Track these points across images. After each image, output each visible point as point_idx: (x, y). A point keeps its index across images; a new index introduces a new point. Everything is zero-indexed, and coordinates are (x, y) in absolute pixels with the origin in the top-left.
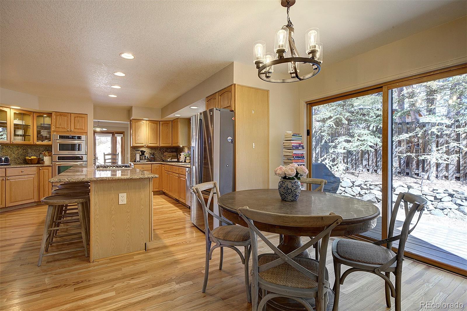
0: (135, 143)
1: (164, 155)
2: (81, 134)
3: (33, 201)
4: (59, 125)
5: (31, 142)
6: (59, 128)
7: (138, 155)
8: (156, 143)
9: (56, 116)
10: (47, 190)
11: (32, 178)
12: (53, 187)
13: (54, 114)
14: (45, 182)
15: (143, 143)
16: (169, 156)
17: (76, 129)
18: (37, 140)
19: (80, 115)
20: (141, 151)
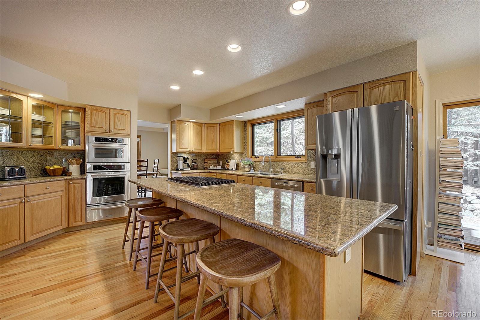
0: (180, 149)
1: (205, 162)
2: (123, 136)
3: (61, 228)
4: (94, 124)
5: (54, 146)
6: (95, 127)
7: (181, 163)
8: (201, 148)
9: (92, 111)
10: (80, 210)
11: (60, 197)
12: (87, 207)
13: (89, 108)
14: (76, 201)
15: (187, 149)
16: (210, 163)
17: (117, 129)
18: (62, 143)
19: (122, 112)
20: (184, 158)
